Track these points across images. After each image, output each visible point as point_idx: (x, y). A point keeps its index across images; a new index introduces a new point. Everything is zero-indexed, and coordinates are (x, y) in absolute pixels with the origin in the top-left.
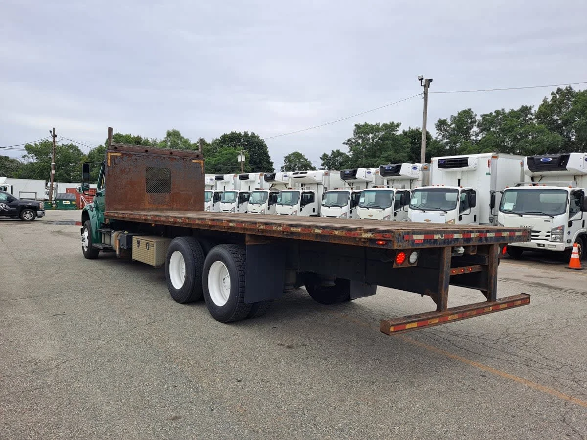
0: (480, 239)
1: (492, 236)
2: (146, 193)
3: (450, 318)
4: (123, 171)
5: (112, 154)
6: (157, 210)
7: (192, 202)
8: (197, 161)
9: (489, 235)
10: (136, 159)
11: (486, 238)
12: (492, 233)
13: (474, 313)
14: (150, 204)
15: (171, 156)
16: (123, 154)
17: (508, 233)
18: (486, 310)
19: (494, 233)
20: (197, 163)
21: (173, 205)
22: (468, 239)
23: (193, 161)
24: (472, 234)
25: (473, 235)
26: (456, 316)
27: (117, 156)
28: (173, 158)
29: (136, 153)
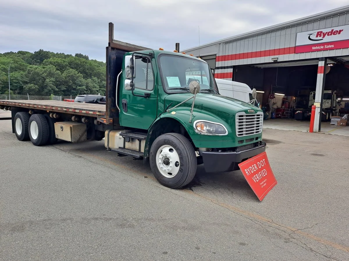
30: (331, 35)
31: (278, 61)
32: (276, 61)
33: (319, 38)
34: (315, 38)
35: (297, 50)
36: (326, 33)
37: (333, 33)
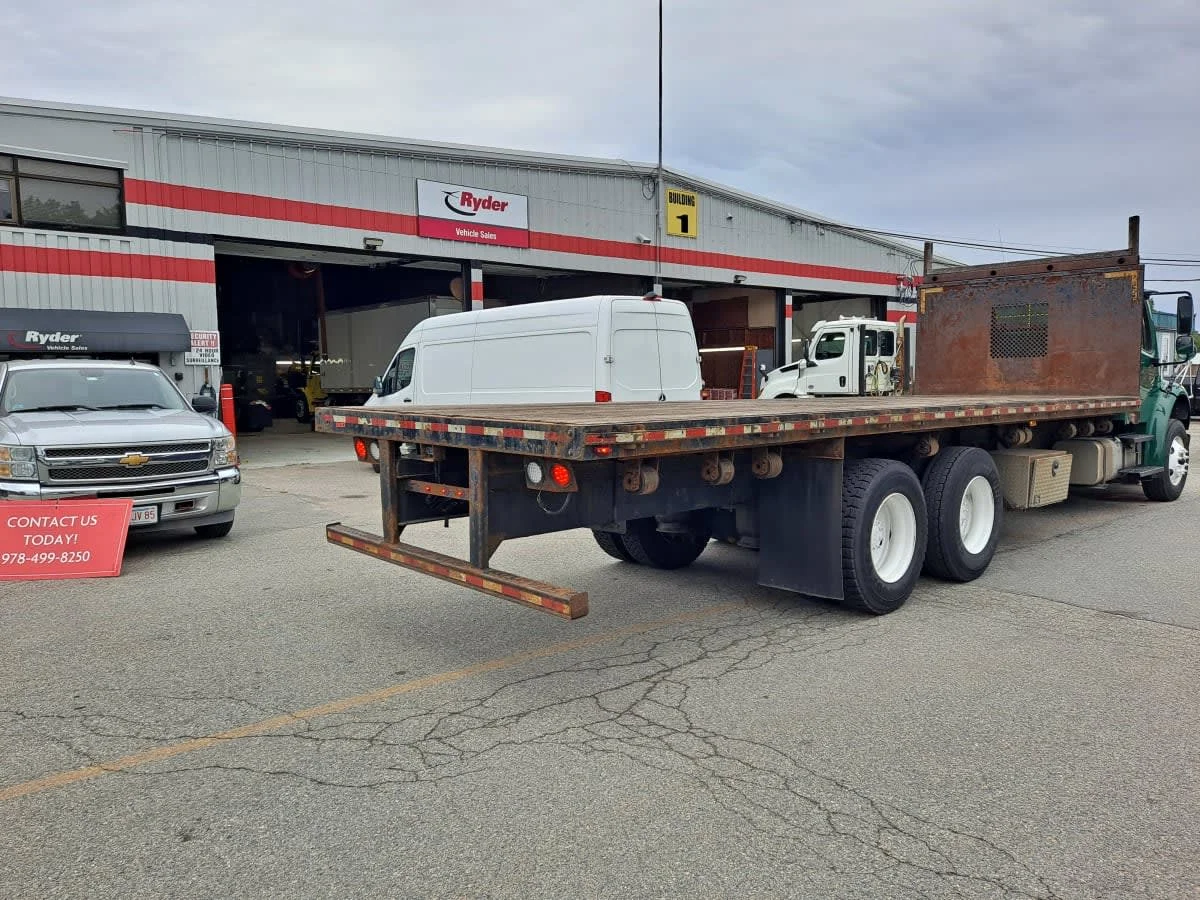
0: (435, 435)
1: (458, 431)
2: (990, 358)
3: (393, 556)
4: (946, 321)
5: (928, 291)
6: (1013, 392)
7: (1101, 374)
8: (1121, 274)
9: (451, 428)
10: (971, 294)
11: (447, 435)
12: (459, 427)
13: (431, 568)
14: (999, 381)
15: (1050, 275)
16: (946, 288)
17: (501, 430)
18: (453, 574)
19: (464, 427)
20: (1118, 278)
21: (1052, 382)
22: (412, 432)
23: (1108, 275)
24: (417, 423)
25: (418, 426)
26: (401, 558)
27: (935, 294)
28: (1054, 278)
29: (971, 282)
30: (488, 208)
31: (378, 249)
32: (375, 247)
33: (465, 209)
34: (458, 206)
35: (422, 226)
36: (480, 200)
37: (490, 204)
